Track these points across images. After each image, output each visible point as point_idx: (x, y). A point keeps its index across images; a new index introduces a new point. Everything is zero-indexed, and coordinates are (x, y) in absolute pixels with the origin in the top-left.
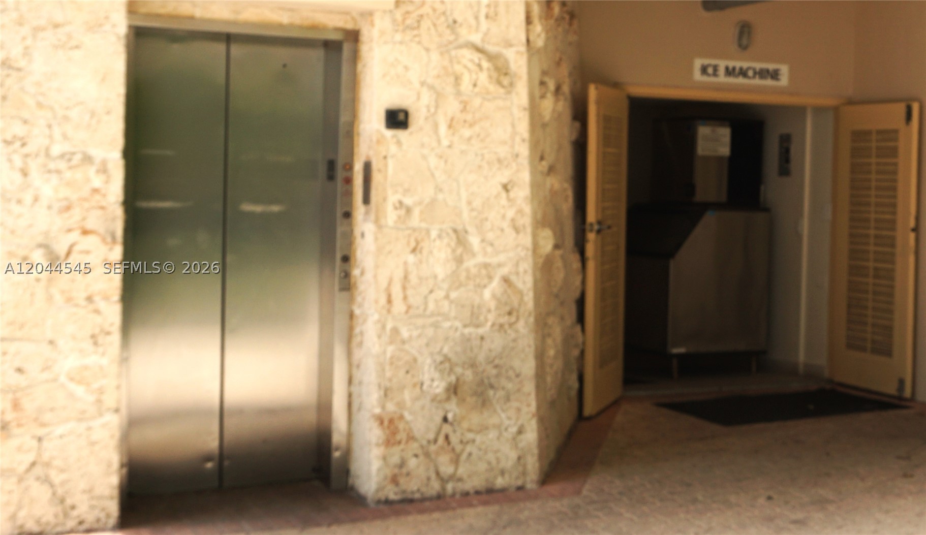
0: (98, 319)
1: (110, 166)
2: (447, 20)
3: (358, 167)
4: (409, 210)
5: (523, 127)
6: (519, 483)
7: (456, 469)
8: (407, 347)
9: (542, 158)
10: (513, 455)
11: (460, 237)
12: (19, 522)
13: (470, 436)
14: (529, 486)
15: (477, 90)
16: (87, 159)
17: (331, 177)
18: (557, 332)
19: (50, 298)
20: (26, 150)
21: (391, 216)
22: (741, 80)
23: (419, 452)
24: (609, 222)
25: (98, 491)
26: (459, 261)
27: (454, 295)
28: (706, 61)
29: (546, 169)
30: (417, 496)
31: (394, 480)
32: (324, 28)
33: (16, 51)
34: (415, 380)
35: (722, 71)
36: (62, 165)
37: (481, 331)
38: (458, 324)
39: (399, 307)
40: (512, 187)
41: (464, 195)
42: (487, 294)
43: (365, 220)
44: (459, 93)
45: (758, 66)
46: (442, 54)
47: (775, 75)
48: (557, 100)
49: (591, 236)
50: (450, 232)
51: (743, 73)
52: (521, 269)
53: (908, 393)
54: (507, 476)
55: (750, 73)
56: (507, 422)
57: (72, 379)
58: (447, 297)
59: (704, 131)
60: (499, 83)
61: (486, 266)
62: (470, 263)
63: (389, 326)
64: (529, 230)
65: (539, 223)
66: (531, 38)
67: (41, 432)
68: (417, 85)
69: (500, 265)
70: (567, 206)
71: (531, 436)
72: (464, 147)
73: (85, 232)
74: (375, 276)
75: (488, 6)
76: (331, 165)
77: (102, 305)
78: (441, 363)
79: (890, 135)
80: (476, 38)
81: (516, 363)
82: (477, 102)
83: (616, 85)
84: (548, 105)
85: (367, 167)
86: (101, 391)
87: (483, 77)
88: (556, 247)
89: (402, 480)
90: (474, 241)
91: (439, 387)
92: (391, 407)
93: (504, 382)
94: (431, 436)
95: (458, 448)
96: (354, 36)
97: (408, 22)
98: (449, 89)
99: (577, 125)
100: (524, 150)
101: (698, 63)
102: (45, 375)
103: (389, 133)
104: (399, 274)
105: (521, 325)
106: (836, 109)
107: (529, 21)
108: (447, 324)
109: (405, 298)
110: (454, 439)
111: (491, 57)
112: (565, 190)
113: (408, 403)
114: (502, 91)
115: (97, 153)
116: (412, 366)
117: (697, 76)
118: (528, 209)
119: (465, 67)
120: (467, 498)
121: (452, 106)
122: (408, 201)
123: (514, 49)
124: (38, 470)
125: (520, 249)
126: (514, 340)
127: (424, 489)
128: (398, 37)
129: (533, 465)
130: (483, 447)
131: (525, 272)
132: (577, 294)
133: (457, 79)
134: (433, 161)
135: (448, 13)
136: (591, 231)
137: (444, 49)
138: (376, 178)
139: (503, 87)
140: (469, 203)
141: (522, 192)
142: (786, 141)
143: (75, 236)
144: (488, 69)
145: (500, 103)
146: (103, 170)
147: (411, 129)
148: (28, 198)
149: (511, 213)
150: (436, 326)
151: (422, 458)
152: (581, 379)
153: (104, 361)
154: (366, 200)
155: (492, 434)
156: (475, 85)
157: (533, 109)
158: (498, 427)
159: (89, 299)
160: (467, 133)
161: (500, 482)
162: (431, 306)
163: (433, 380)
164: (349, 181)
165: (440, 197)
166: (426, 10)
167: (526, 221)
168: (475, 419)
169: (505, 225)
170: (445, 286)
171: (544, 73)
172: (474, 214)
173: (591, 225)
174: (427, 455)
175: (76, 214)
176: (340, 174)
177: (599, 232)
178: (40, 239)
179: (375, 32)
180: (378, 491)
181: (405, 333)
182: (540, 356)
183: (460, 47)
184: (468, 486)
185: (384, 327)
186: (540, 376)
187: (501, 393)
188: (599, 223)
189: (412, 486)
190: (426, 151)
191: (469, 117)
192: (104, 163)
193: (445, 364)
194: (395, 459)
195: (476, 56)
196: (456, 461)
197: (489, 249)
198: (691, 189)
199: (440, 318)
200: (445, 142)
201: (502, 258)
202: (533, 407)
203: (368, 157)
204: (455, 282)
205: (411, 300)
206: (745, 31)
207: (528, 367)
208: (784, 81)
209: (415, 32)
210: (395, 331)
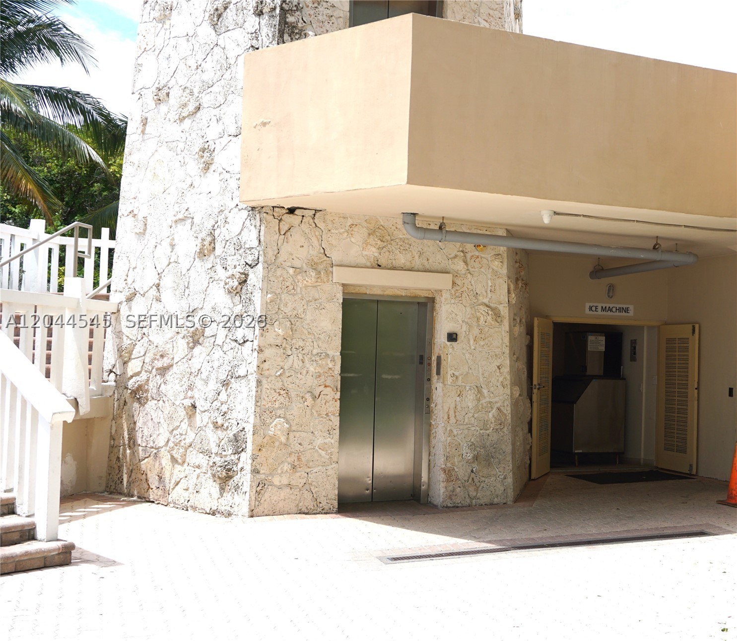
0: (331, 423)
1: (336, 358)
2: (473, 293)
3: (434, 358)
4: (457, 378)
5: (507, 340)
6: (505, 501)
7: (477, 494)
8: (456, 438)
9: (514, 354)
10: (502, 488)
11: (479, 389)
12: (300, 508)
13: (483, 479)
14: (509, 503)
15: (486, 324)
16: (327, 355)
17: (421, 363)
18: (521, 434)
19: (312, 414)
20: (304, 352)
21: (449, 380)
22: (609, 313)
23: (461, 486)
24: (544, 385)
25: (329, 497)
26: (479, 400)
27: (476, 415)
28: (591, 304)
29: (515, 359)
30: (460, 505)
31: (450, 497)
32: (420, 297)
33: (300, 311)
34: (460, 453)
35: (599, 309)
36: (318, 358)
37: (488, 432)
38: (478, 428)
39: (453, 420)
40: (502, 367)
41: (481, 370)
42: (491, 415)
43: (437, 382)
44: (479, 326)
45: (618, 306)
46: (471, 308)
47: (627, 310)
48: (520, 326)
49: (535, 391)
50: (475, 387)
51: (610, 310)
52: (505, 405)
53: (694, 472)
54: (499, 498)
55: (614, 310)
56: (499, 473)
57: (320, 449)
58: (473, 416)
59: (591, 338)
60: (496, 321)
61: (490, 402)
62: (483, 401)
63: (448, 429)
64: (509, 387)
65: (513, 384)
66: (510, 300)
67: (308, 470)
68: (461, 322)
69: (496, 402)
70: (524, 376)
71: (510, 480)
72: (481, 350)
73: (326, 386)
74: (442, 407)
75: (491, 286)
76: (422, 358)
77: (332, 417)
78: (471, 446)
79: (685, 341)
80: (486, 301)
81: (503, 447)
82: (487, 329)
83: (547, 317)
84: (517, 329)
85: (439, 358)
86: (331, 454)
87: (489, 318)
88: (520, 395)
89: (453, 498)
90: (485, 391)
91: (470, 456)
92: (449, 465)
93: (497, 455)
94: (466, 479)
95: (478, 484)
96: (433, 300)
97: (457, 294)
98: (475, 324)
99: (529, 337)
100: (507, 351)
101: (588, 305)
102: (310, 446)
103: (449, 343)
104: (453, 406)
105: (505, 429)
106: (659, 327)
107: (509, 292)
108: (474, 428)
109: (455, 416)
110: (475, 480)
111: (493, 309)
112: (523, 368)
113: (457, 463)
114: (498, 324)
115: (331, 353)
116: (458, 447)
117: (587, 311)
118: (508, 377)
119: (482, 314)
120: (481, 506)
121: (476, 331)
122: (457, 373)
123: (502, 305)
124: (307, 486)
125: (505, 395)
126: (502, 436)
127: (463, 502)
128: (453, 301)
129: (511, 494)
130: (488, 484)
131: (507, 406)
132: (529, 419)
133: (478, 319)
134: (467, 356)
135: (474, 290)
136: (535, 388)
137: (473, 306)
138: (443, 363)
139: (498, 322)
140: (483, 374)
141: (506, 370)
142: (634, 343)
143: (322, 388)
144: (492, 315)
145: (497, 329)
146: (333, 360)
147: (458, 342)
148: (304, 372)
149: (501, 379)
150: (468, 429)
151: (462, 488)
152: (530, 459)
153: (333, 441)
154: (438, 373)
155: (493, 479)
156: (486, 322)
157: (511, 332)
158: (495, 475)
159: (327, 414)
160: (482, 343)
161: (496, 500)
162: (466, 420)
163: (467, 453)
164: (430, 364)
165: (470, 371)
166: (465, 288)
167: (508, 382)
168: (485, 471)
169: (498, 384)
170: (472, 412)
171: (515, 314)
172: (485, 379)
173: (535, 385)
174: (464, 487)
175: (323, 378)
176: (426, 362)
177: (539, 389)
178: (308, 389)
179: (443, 299)
180: (443, 502)
181: (455, 433)
182: (513, 444)
183: (479, 305)
184: (482, 502)
185: (446, 429)
186: (513, 453)
187: (497, 460)
188: (539, 384)
189: (458, 500)
190: (464, 351)
191: (483, 336)
192: (333, 357)
193: (472, 446)
194: (451, 488)
195: (486, 309)
196: (477, 490)
197: (492, 395)
198: (585, 368)
199: (470, 426)
200: (473, 348)
201: (497, 399)
202: (511, 467)
203: (439, 354)
204: (477, 409)
205: (458, 417)
206: (611, 288)
207: (509, 449)
208: (631, 313)
209: (460, 299)
210: (451, 431)
